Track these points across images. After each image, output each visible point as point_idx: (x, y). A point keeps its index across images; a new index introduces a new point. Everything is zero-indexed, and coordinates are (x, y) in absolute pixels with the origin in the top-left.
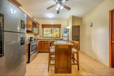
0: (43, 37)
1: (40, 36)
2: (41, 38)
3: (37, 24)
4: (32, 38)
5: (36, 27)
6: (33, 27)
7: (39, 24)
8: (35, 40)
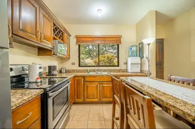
0: (80, 66)
1: (73, 64)
2: (76, 67)
3: (65, 34)
4: (54, 68)
5: (62, 40)
6: (54, 39)
7: (70, 36)
8: (61, 72)
